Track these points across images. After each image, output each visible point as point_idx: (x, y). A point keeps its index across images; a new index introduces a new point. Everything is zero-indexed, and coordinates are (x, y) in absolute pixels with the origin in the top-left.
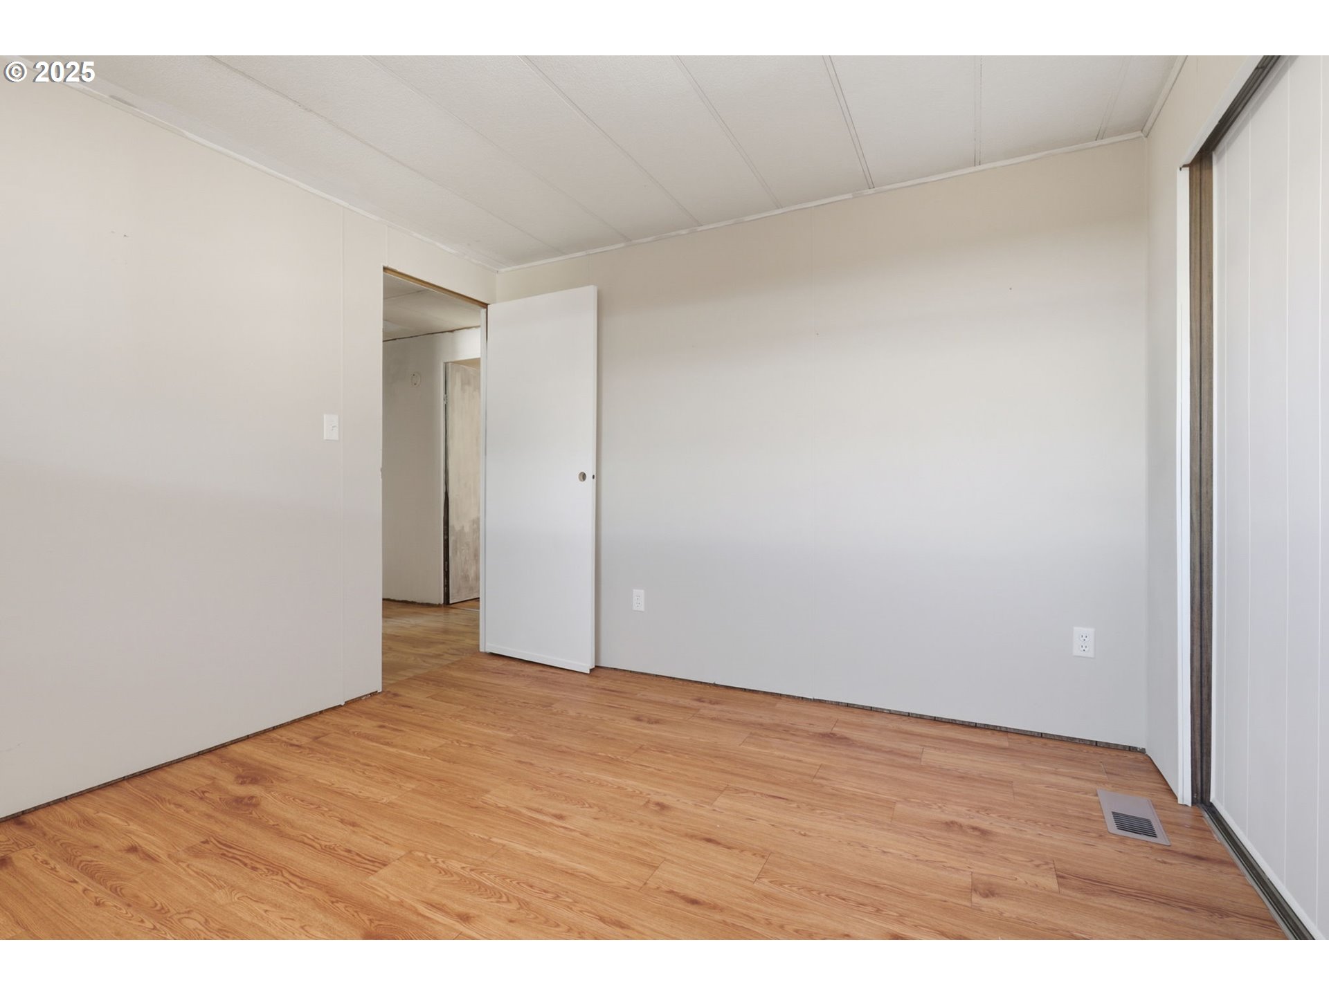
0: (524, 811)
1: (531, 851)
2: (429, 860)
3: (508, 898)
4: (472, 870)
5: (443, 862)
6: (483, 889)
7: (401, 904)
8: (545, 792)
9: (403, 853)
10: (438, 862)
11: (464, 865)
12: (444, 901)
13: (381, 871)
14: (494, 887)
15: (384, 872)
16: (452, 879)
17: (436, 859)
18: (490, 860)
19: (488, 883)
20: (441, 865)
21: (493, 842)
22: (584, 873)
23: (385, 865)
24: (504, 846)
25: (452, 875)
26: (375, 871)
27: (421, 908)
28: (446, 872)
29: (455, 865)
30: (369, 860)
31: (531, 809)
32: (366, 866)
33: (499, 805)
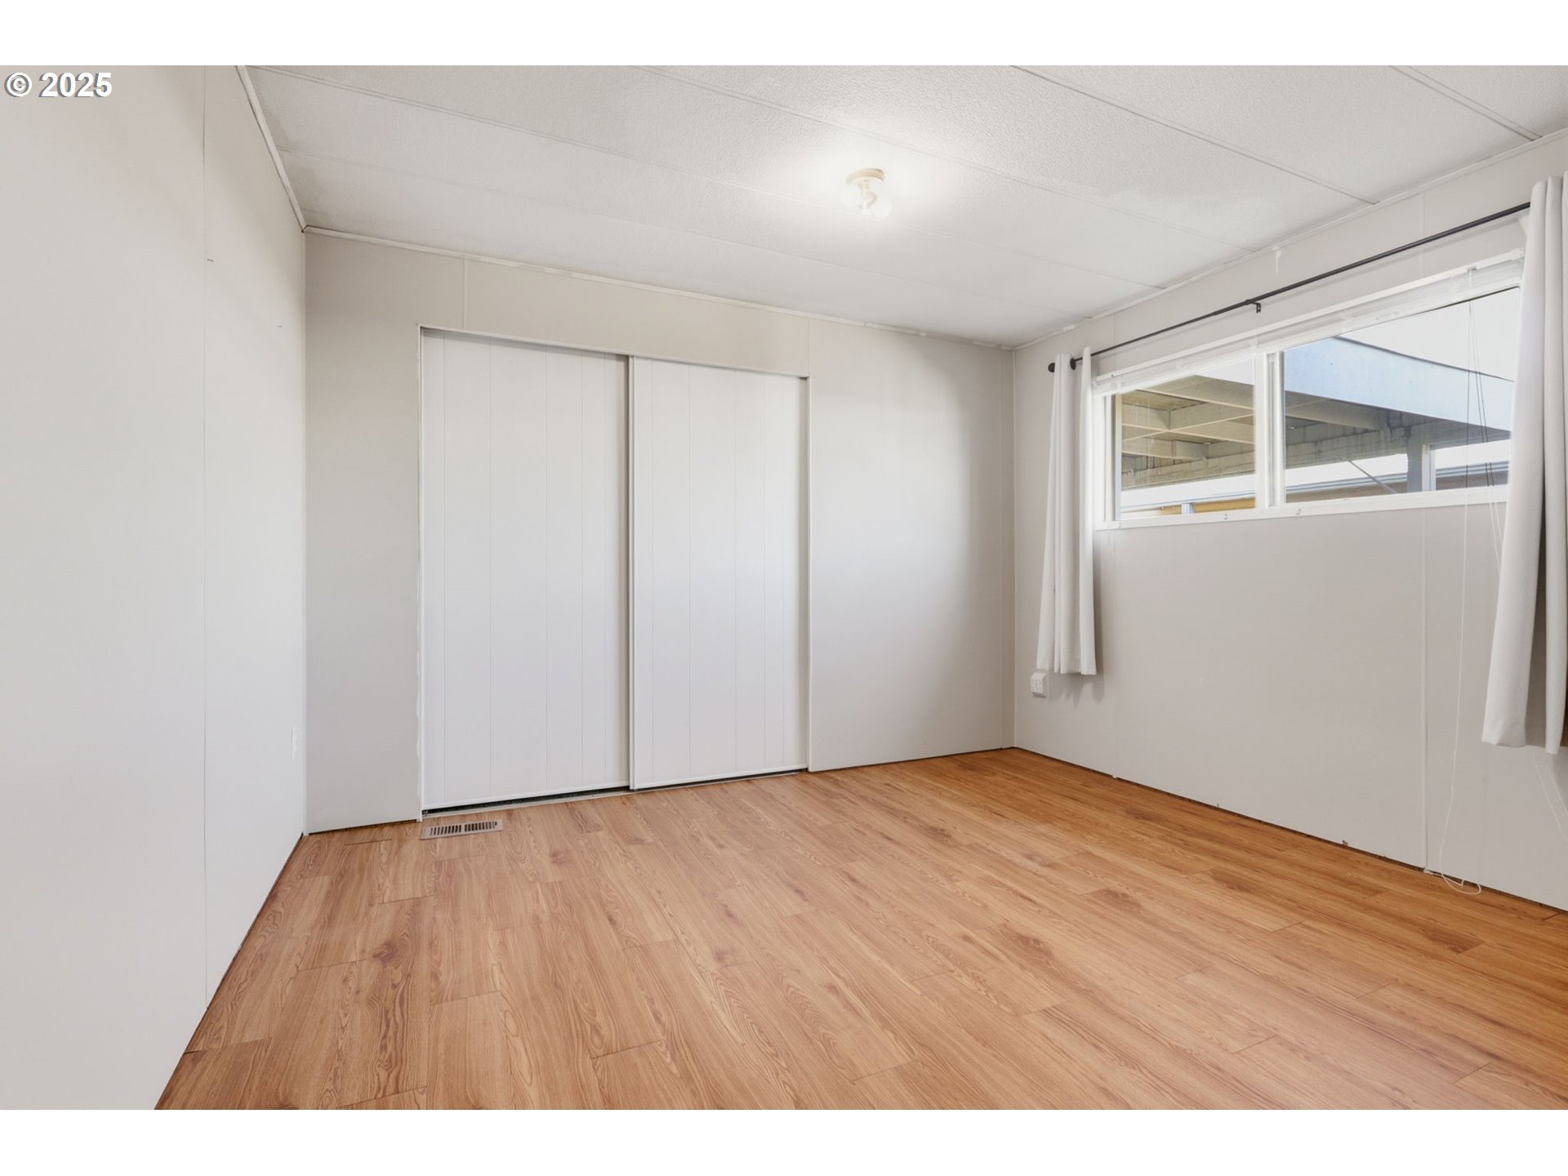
0: (866, 1013)
1: (888, 967)
2: (995, 997)
3: (928, 939)
4: (952, 971)
5: (980, 990)
6: (947, 953)
7: (1022, 967)
8: (822, 1030)
9: (1026, 1017)
10: (986, 992)
11: (958, 978)
12: (982, 955)
13: (1049, 1006)
14: (936, 951)
15: (1047, 1005)
16: (973, 971)
17: (988, 996)
18: (932, 974)
19: (940, 955)
20: (982, 988)
21: (920, 990)
22: (852, 931)
23: (1045, 1010)
24: (911, 982)
25: (972, 973)
26: (1054, 1007)
27: (1003, 957)
28: (977, 979)
29: (966, 981)
30: (1065, 1023)
31: (857, 1013)
32: (1066, 1017)
33: (891, 1036)
